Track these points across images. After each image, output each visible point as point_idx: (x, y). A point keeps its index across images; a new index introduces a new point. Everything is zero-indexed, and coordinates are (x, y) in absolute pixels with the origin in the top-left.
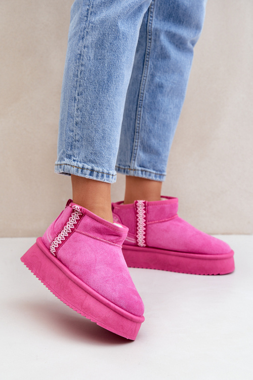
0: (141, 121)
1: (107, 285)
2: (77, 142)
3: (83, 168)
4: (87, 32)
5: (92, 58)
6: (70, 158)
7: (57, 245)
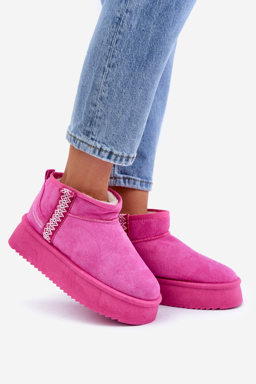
1: (119, 276)
2: (99, 119)
3: (101, 150)
5: (134, 26)
6: (87, 135)
7: (51, 232)
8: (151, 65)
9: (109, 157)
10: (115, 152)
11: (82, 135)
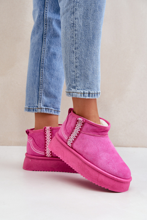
0: (43, 77)
1: (109, 165)
2: (78, 78)
3: (84, 93)
4: (76, 9)
5: (81, 25)
6: (75, 88)
7: (72, 141)
8: (95, 42)
9: (89, 96)
10: (91, 92)
11: (72, 89)
